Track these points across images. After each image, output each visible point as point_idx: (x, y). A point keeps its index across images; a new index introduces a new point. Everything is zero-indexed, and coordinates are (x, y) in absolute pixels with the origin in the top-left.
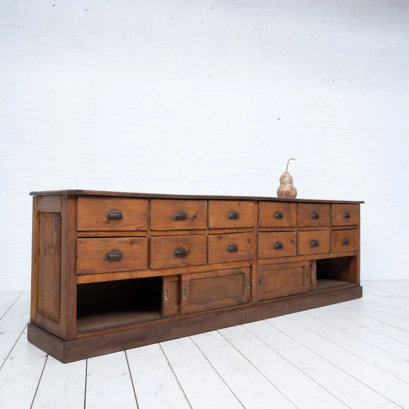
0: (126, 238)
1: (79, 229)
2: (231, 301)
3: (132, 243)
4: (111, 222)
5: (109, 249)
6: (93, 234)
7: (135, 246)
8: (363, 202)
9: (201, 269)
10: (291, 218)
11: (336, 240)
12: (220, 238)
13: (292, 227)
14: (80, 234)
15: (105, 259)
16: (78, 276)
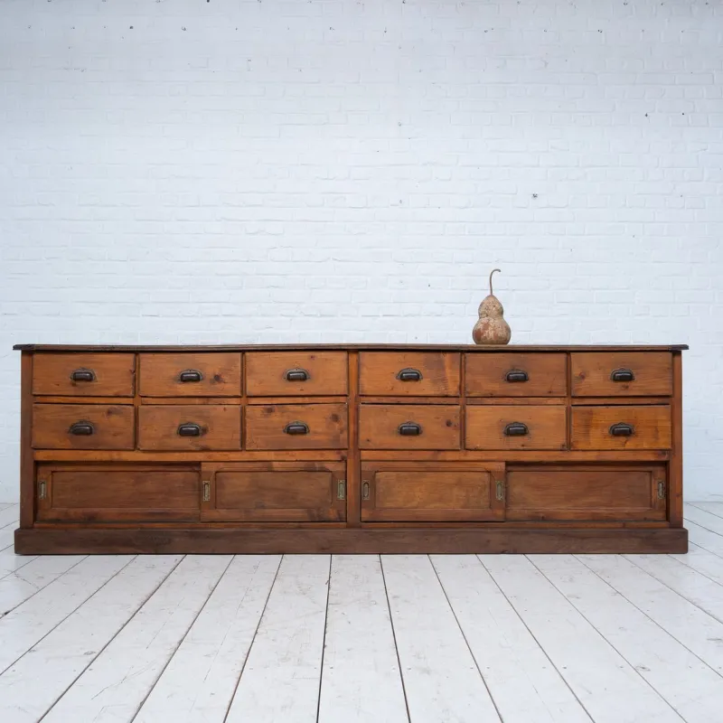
0: (101, 406)
1: (34, 393)
2: (299, 513)
3: (109, 413)
4: (78, 383)
5: (75, 419)
6: (55, 400)
7: (114, 418)
8: (686, 347)
9: (233, 456)
10: (444, 380)
11: (588, 426)
12: (270, 411)
13: (447, 396)
14: (38, 399)
15: (69, 432)
16: (35, 451)
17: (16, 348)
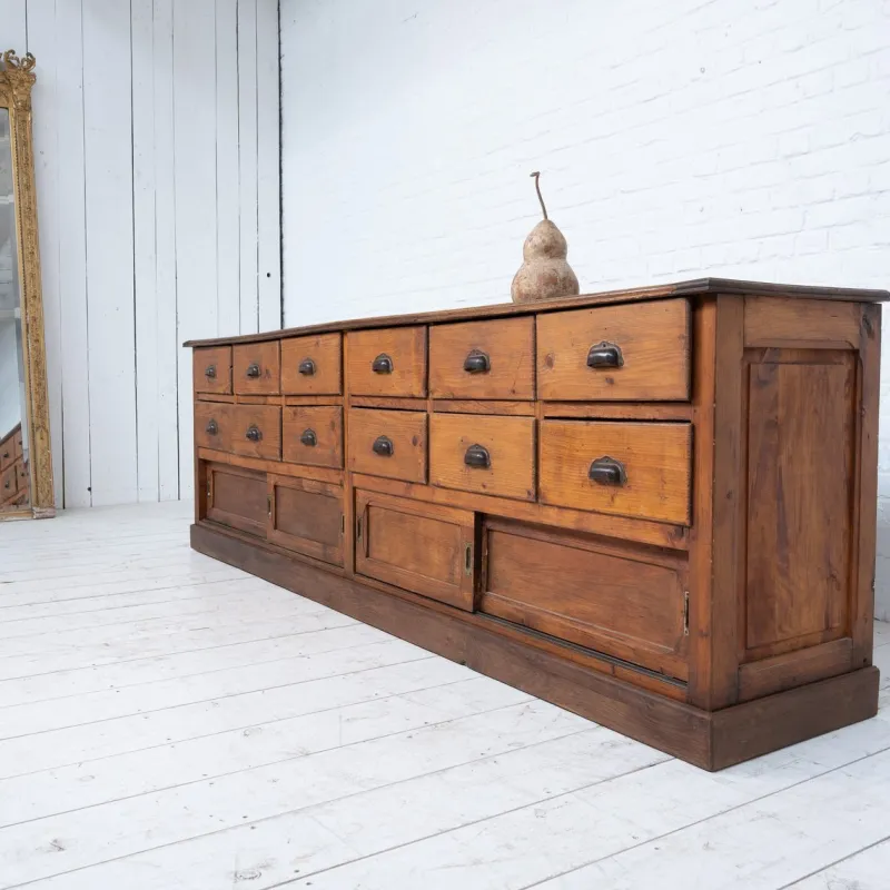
0: (220, 405)
2: (318, 548)
3: (222, 411)
4: (210, 380)
7: (224, 418)
10: (410, 372)
12: (295, 414)
13: (413, 398)
15: (208, 431)
17: (186, 344)
